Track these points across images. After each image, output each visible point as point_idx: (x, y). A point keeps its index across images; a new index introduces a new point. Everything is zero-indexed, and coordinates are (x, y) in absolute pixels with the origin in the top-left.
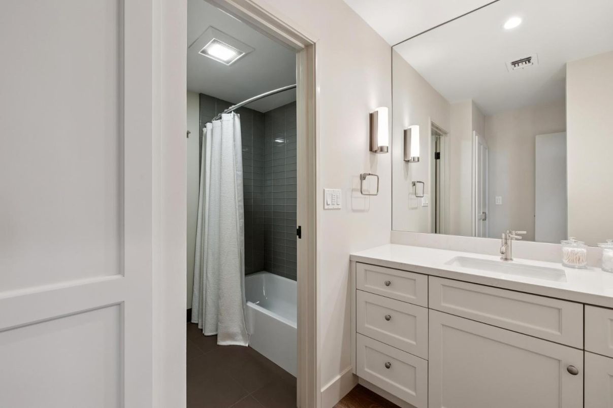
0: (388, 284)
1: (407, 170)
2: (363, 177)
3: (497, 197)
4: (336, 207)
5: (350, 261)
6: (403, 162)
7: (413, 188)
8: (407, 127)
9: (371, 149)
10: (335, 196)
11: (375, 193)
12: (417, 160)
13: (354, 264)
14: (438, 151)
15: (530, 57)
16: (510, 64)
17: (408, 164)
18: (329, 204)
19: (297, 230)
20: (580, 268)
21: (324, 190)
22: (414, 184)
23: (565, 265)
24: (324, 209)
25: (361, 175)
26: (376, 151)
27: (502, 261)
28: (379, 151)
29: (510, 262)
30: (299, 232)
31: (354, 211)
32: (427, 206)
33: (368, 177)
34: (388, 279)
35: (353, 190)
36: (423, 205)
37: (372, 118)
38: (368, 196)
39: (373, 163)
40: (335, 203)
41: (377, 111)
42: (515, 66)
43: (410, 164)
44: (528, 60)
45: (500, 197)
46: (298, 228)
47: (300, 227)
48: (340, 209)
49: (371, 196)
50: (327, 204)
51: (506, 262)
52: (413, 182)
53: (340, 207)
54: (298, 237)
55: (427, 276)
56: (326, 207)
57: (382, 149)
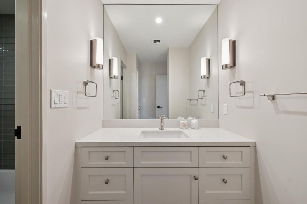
0: (107, 159)
1: (110, 82)
2: (86, 83)
3: (143, 99)
4: (63, 105)
5: (76, 147)
6: (109, 78)
7: (113, 93)
8: (111, 58)
9: (91, 64)
10: (63, 97)
11: (95, 95)
12: (116, 78)
13: (79, 149)
14: (122, 76)
15: (160, 40)
16: (153, 41)
17: (111, 79)
18: (57, 104)
19: (16, 130)
20: (185, 129)
21: (51, 91)
22: (114, 91)
23: (181, 128)
24: (51, 107)
25: (84, 82)
26: (94, 67)
27: (160, 130)
28: (97, 67)
29: (163, 130)
30: (18, 133)
31: (79, 108)
32: (119, 104)
33: (89, 84)
34: (106, 155)
35: (78, 92)
36: (117, 103)
37: (92, 44)
38: (89, 97)
39: (92, 74)
40: (63, 103)
41: (96, 40)
42: (154, 42)
43: (112, 79)
44: (159, 41)
45: (145, 100)
46: (16, 128)
47: (19, 128)
48: (67, 107)
49: (91, 97)
50: (54, 103)
51: (162, 130)
52: (113, 90)
53: (67, 105)
54: (16, 137)
55: (132, 148)
56: (53, 106)
57: (99, 66)
